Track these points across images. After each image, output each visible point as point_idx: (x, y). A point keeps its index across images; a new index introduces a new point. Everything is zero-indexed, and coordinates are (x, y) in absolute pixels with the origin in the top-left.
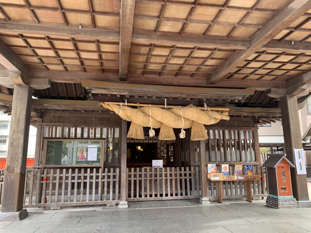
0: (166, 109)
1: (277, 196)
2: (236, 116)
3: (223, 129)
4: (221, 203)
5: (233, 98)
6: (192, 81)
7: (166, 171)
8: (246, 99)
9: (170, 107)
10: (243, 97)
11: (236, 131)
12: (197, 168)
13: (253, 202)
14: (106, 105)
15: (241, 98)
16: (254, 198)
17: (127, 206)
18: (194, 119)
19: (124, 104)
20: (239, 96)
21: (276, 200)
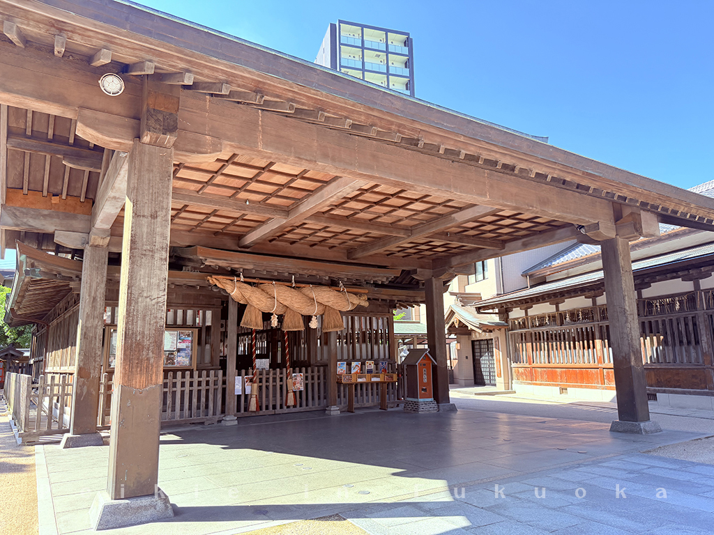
0: (294, 288)
1: (417, 398)
2: (374, 299)
3: (352, 315)
4: (352, 412)
5: (376, 279)
6: (331, 255)
7: (275, 374)
8: (390, 281)
9: (299, 285)
10: (387, 278)
11: (368, 318)
12: (322, 369)
13: (389, 410)
14: (214, 280)
15: (384, 280)
16: (389, 406)
17: (236, 422)
18: (329, 304)
19: (238, 279)
20: (383, 276)
21: (416, 404)
